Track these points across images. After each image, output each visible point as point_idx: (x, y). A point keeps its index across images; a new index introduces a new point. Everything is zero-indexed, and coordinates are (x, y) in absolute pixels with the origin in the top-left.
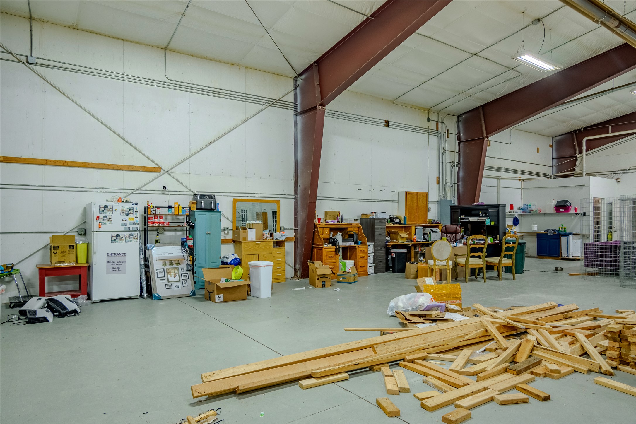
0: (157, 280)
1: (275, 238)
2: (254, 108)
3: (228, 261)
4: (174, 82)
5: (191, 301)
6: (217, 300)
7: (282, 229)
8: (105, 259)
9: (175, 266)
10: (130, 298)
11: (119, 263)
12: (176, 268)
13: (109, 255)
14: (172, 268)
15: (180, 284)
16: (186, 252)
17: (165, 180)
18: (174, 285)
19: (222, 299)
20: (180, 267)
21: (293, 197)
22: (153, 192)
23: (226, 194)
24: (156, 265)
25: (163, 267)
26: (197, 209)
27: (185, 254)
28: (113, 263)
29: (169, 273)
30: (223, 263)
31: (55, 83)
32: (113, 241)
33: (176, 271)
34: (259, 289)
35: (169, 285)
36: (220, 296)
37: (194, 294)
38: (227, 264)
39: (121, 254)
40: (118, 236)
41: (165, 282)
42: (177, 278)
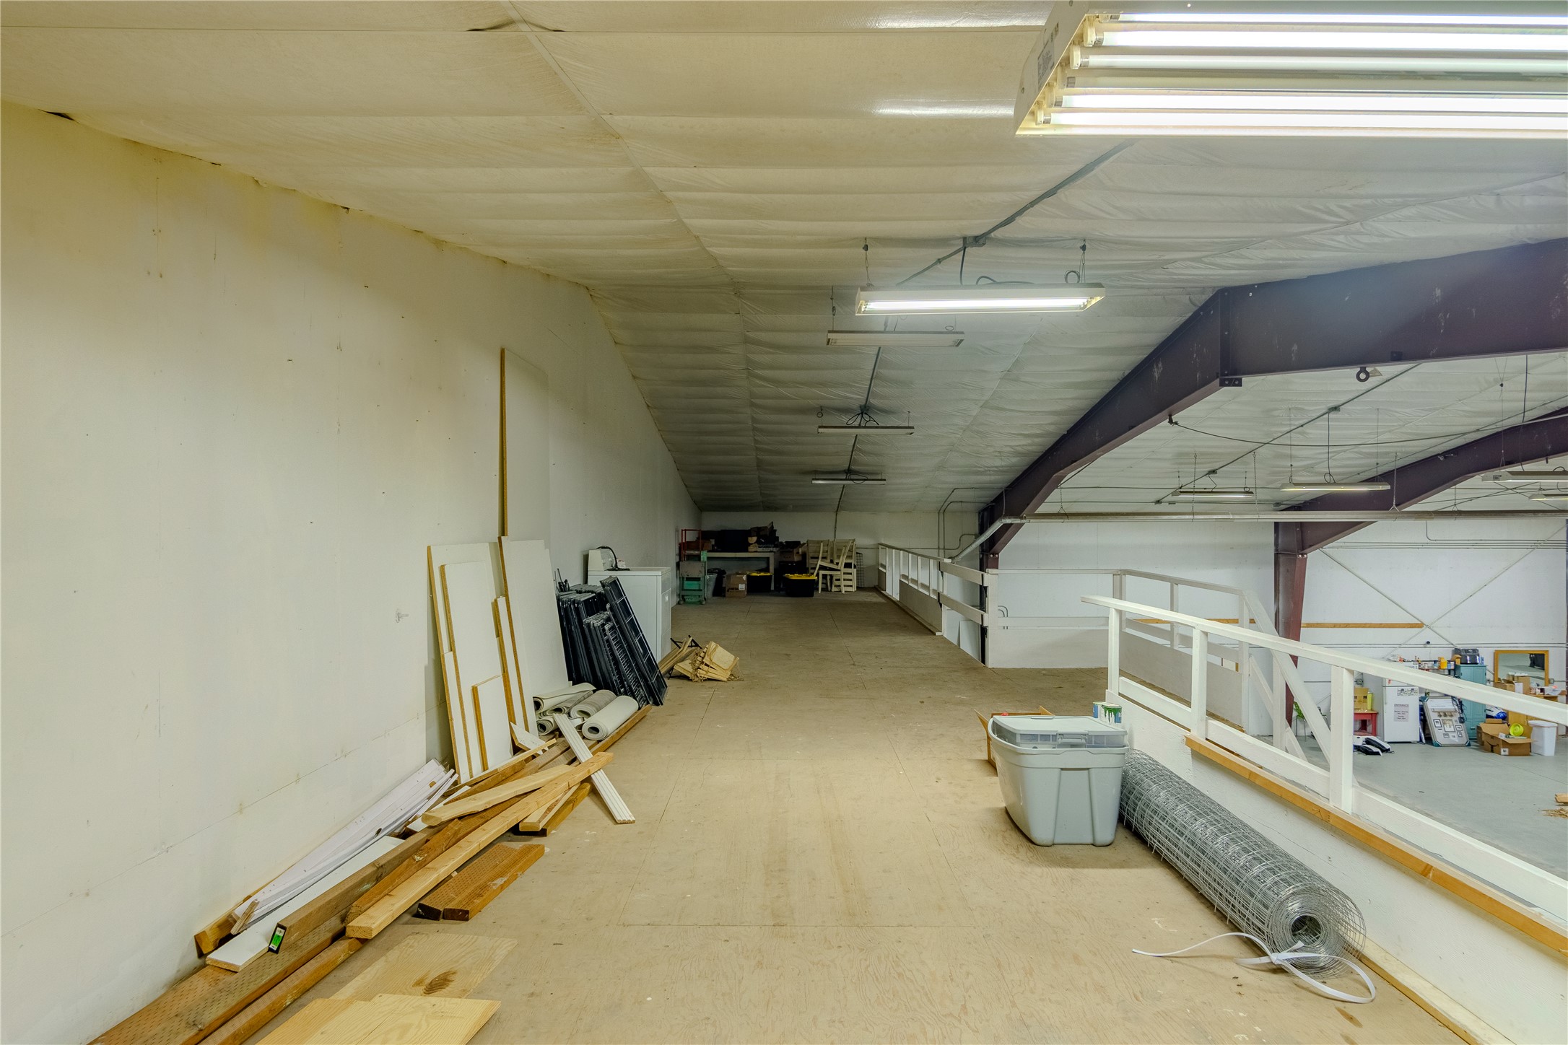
0: (1436, 729)
1: (1546, 693)
2: (1517, 553)
3: (1494, 714)
4: (1434, 542)
5: (1467, 749)
6: (1502, 753)
7: (1552, 681)
8: (1393, 708)
9: (1448, 718)
10: (1410, 742)
11: (1404, 712)
12: (1450, 720)
13: (1396, 705)
14: (1447, 720)
15: (1455, 734)
16: (1457, 705)
17: (1425, 635)
18: (1451, 734)
19: (1507, 753)
20: (1454, 719)
21: (1565, 645)
22: (1416, 646)
23: (1487, 645)
24: (1432, 717)
25: (1439, 718)
26: (1461, 663)
27: (1456, 707)
28: (1399, 712)
29: (1444, 723)
30: (1488, 716)
31: (1339, 560)
32: (1399, 695)
33: (1451, 723)
34: (1542, 747)
35: (1446, 735)
36: (1505, 749)
37: (1469, 745)
38: (1492, 717)
39: (1404, 705)
40: (1403, 690)
41: (1442, 731)
42: (1452, 729)
